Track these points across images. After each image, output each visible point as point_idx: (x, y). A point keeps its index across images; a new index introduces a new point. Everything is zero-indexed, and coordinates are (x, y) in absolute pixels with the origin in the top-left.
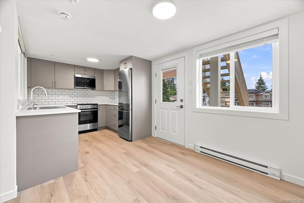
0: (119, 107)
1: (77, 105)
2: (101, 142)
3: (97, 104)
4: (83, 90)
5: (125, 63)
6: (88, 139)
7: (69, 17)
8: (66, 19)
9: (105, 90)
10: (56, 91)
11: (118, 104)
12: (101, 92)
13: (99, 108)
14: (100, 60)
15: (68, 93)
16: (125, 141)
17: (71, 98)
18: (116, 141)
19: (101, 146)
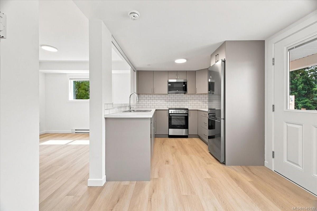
0: (209, 114)
1: (168, 109)
2: (186, 153)
3: (188, 109)
4: (177, 94)
5: (216, 56)
6: (175, 145)
7: (136, 15)
8: (134, 19)
9: (197, 93)
10: (155, 96)
11: (207, 110)
12: (193, 96)
13: (190, 113)
14: (187, 59)
15: (164, 98)
16: (215, 160)
17: (166, 103)
18: (203, 158)
19: (184, 158)
